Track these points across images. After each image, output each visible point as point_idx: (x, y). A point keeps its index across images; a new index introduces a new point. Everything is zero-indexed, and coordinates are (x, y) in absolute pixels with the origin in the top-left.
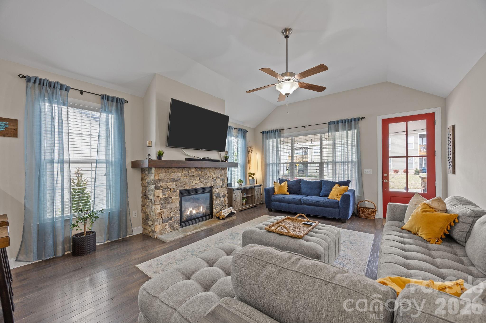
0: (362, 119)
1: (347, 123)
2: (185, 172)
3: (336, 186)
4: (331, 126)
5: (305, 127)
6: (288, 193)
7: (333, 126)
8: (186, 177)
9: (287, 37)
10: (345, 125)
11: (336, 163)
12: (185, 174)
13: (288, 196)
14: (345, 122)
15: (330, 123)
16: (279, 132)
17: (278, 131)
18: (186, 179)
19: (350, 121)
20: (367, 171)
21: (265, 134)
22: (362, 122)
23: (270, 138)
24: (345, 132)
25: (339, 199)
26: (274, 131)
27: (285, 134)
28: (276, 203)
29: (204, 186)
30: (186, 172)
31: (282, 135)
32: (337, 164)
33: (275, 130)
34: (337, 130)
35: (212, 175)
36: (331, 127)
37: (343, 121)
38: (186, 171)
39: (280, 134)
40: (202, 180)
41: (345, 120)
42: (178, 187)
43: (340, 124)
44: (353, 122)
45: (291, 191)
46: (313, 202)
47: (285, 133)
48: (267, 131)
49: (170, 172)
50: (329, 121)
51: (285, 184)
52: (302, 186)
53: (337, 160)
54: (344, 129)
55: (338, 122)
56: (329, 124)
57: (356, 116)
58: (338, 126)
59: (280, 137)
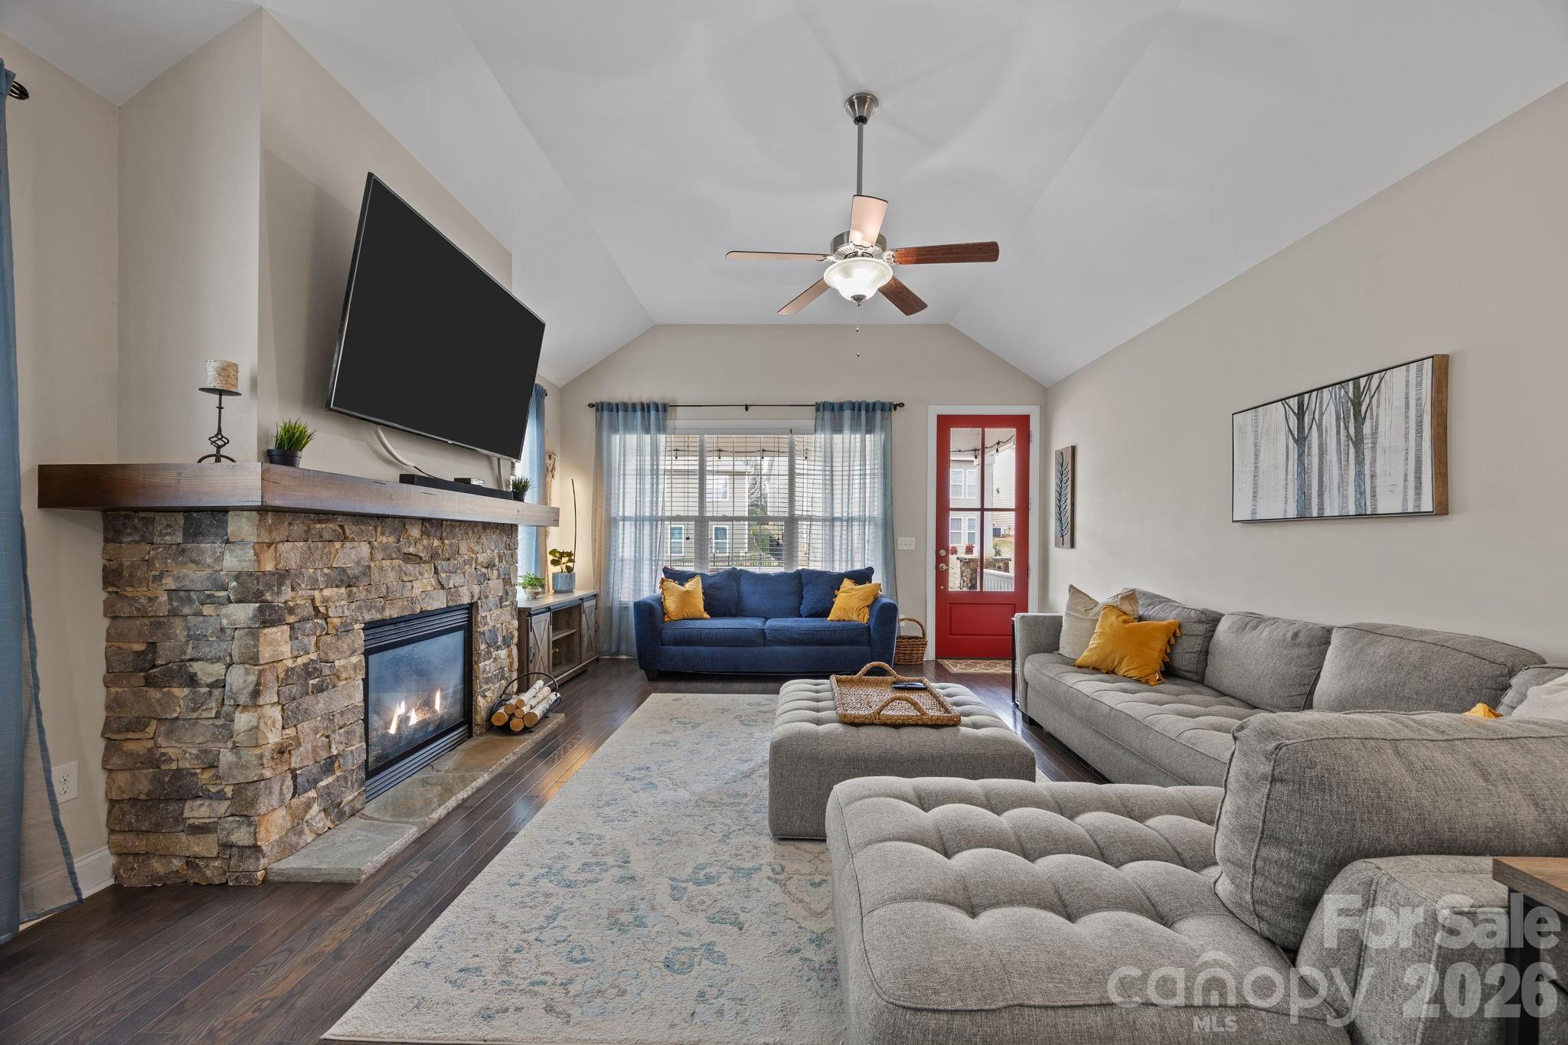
0: (895, 407)
1: (863, 413)
2: (384, 540)
3: (847, 584)
4: (823, 414)
5: (747, 409)
6: (706, 615)
7: (828, 415)
8: (388, 562)
9: (861, 120)
10: (859, 418)
11: (833, 520)
12: (385, 548)
13: (708, 621)
14: (860, 410)
15: (820, 407)
16: (661, 414)
17: (657, 410)
18: (388, 573)
19: (871, 408)
20: (904, 543)
21: (606, 414)
22: (897, 415)
23: (628, 428)
24: (858, 436)
25: (863, 618)
26: (645, 408)
27: (679, 423)
28: (681, 648)
29: (451, 604)
30: (391, 539)
31: (670, 423)
32: (837, 524)
33: (648, 406)
34: (837, 429)
35: (474, 556)
36: (823, 419)
37: (856, 407)
38: (391, 534)
39: (665, 419)
40: (443, 575)
41: (860, 404)
42: (359, 608)
43: (847, 414)
44: (879, 413)
45: (715, 606)
46: (801, 634)
47: (680, 419)
48: (617, 405)
49: (326, 536)
50: (819, 401)
51: (694, 586)
52: (746, 587)
53: (837, 515)
54: (855, 429)
55: (841, 406)
56: (818, 410)
57: (885, 398)
58: (841, 419)
59: (662, 429)
